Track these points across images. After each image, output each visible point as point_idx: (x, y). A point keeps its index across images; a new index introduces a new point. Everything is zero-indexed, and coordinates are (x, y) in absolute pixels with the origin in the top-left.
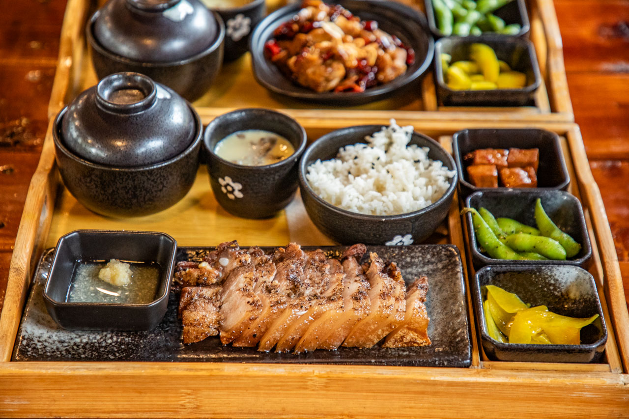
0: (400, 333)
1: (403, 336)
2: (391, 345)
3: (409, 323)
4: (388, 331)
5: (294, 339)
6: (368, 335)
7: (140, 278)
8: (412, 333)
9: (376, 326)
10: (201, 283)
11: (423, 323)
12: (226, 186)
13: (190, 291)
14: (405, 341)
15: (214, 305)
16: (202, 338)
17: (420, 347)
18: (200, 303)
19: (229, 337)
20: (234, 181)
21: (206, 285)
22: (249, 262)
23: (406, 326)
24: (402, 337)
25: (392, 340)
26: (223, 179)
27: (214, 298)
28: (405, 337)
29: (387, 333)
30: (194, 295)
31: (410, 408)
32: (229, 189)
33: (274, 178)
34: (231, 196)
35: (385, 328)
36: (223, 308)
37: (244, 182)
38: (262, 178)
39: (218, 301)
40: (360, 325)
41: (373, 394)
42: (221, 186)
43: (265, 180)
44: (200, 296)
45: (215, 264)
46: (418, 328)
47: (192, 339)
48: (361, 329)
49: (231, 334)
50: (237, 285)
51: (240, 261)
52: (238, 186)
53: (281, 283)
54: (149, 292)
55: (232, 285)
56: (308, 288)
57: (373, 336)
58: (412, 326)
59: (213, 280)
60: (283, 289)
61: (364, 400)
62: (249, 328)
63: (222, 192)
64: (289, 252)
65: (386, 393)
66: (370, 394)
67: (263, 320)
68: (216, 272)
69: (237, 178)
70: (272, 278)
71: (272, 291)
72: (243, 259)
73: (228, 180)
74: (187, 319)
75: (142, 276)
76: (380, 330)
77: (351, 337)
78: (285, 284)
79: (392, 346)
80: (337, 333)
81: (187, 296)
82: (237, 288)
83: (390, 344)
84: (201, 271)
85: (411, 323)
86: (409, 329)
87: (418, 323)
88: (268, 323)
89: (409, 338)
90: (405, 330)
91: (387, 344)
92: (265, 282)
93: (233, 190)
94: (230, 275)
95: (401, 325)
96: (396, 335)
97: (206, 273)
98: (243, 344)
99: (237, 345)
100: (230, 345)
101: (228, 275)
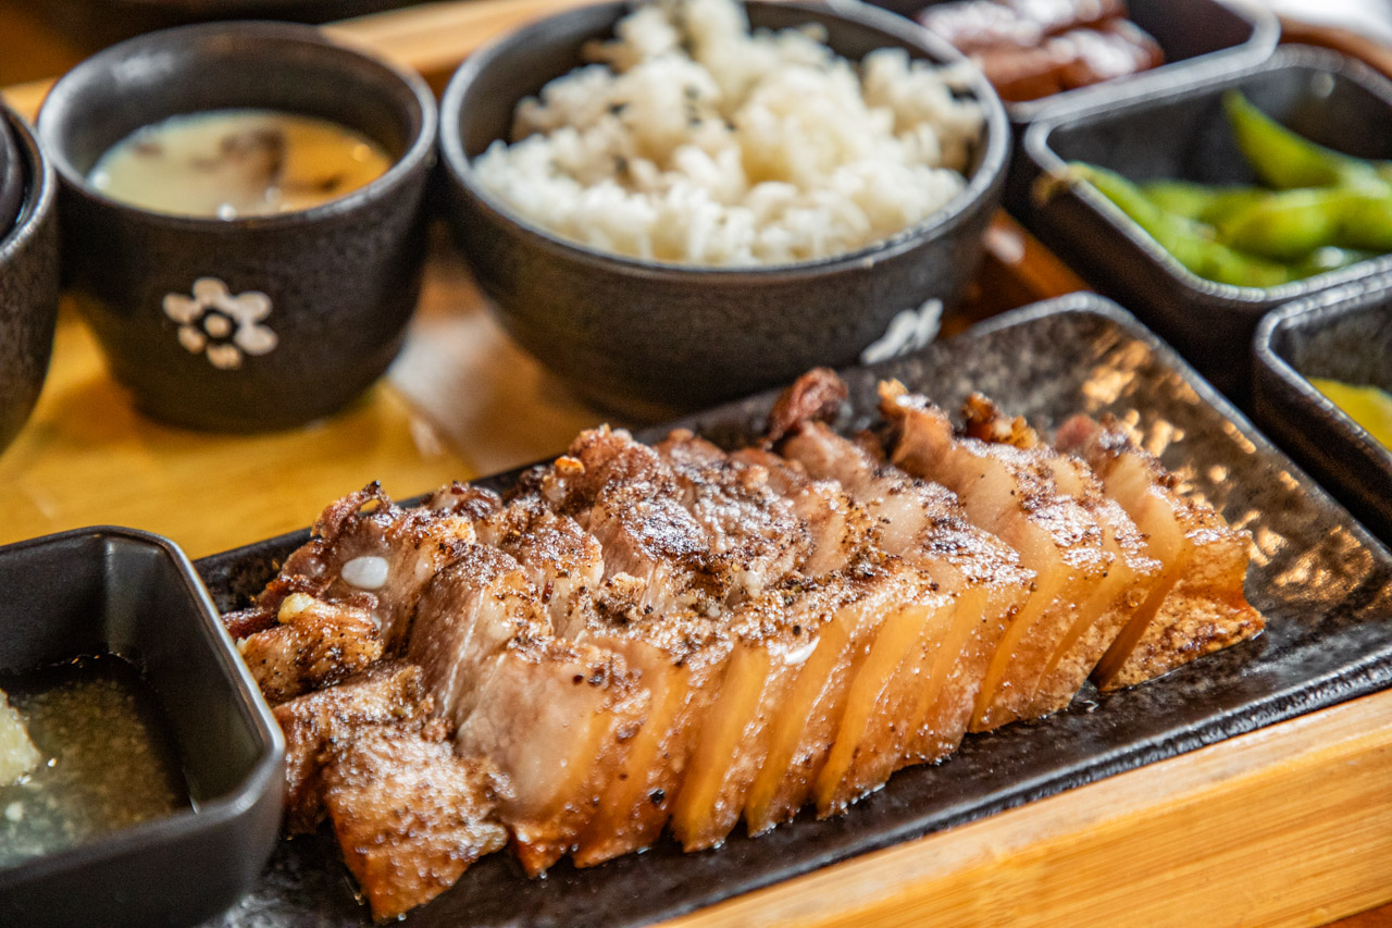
0: (1162, 618)
1: (1172, 628)
2: (1137, 674)
3: (1186, 570)
4: (1115, 624)
5: (813, 760)
6: (1055, 660)
7: (62, 730)
8: (1200, 606)
9: (1074, 617)
10: (324, 676)
11: (1232, 554)
12: (198, 324)
13: (305, 713)
14: (1178, 644)
15: (424, 737)
16: (448, 876)
17: (1231, 649)
18: (371, 746)
19: (554, 834)
20: (234, 291)
21: (348, 675)
22: (472, 542)
23: (1179, 584)
24: (1168, 632)
25: (1138, 653)
26: (189, 294)
27: (408, 710)
28: (1179, 626)
29: (1114, 631)
30: (329, 724)
31: (1315, 875)
32: (217, 326)
33: (378, 240)
34: (225, 357)
35: (1106, 617)
36: (470, 734)
37: (274, 285)
38: (341, 251)
39: (429, 717)
40: (1022, 632)
41: (1198, 867)
42: (176, 325)
43: (350, 254)
44: (354, 723)
45: (340, 592)
46: (1219, 581)
47: (410, 895)
48: (1028, 647)
49: (563, 822)
50: (481, 635)
51: (442, 547)
52: (250, 307)
53: (646, 578)
54: (133, 770)
55: (460, 639)
56: (752, 564)
57: (1073, 658)
58: (1197, 581)
59: (369, 649)
60: (662, 595)
61: (1166, 902)
62: (623, 777)
63: (183, 351)
64: (598, 463)
65: (1243, 844)
66: (1188, 870)
67: (672, 725)
68: (360, 615)
69: (250, 271)
70: (599, 569)
71: (632, 613)
72: (448, 536)
73: (210, 292)
74: (362, 820)
75: (67, 722)
76: (1093, 630)
77: (1000, 690)
78: (660, 575)
79: (1140, 677)
80: (954, 686)
81: (304, 736)
82: (487, 646)
83: (1133, 672)
84: (301, 629)
85: (1194, 566)
86: (1188, 592)
87: (1216, 560)
88: (687, 731)
89: (1189, 627)
90: (1178, 601)
91: (1121, 673)
92: (582, 590)
93: (234, 325)
94: (422, 610)
95: (1160, 586)
96: (1148, 631)
97: (326, 631)
98: (619, 843)
99: (596, 856)
100: (564, 866)
101: (406, 614)
